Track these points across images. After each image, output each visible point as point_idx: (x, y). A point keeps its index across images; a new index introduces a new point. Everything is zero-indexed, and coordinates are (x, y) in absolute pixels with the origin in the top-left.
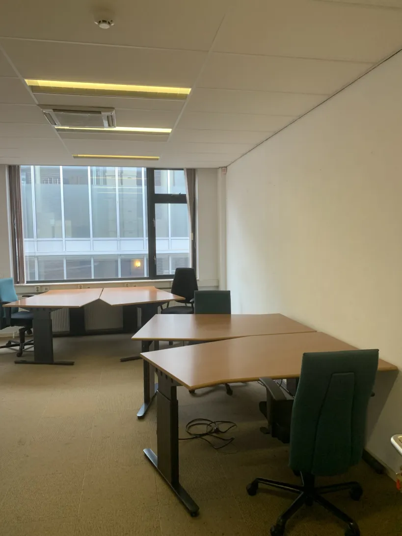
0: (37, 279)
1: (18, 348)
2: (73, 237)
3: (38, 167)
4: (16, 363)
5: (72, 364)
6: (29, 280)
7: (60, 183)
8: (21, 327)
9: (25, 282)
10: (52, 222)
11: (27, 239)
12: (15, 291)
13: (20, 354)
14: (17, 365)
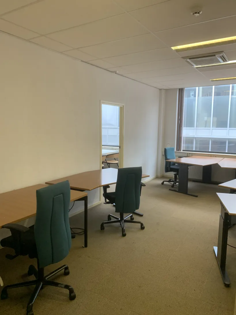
0: (194, 150)
1: (173, 183)
2: (217, 127)
3: (201, 88)
4: (170, 190)
5: (197, 196)
6: (184, 149)
7: (212, 96)
8: (175, 173)
9: (182, 150)
10: (206, 118)
11: (185, 128)
12: (175, 154)
13: (173, 186)
14: (171, 191)
